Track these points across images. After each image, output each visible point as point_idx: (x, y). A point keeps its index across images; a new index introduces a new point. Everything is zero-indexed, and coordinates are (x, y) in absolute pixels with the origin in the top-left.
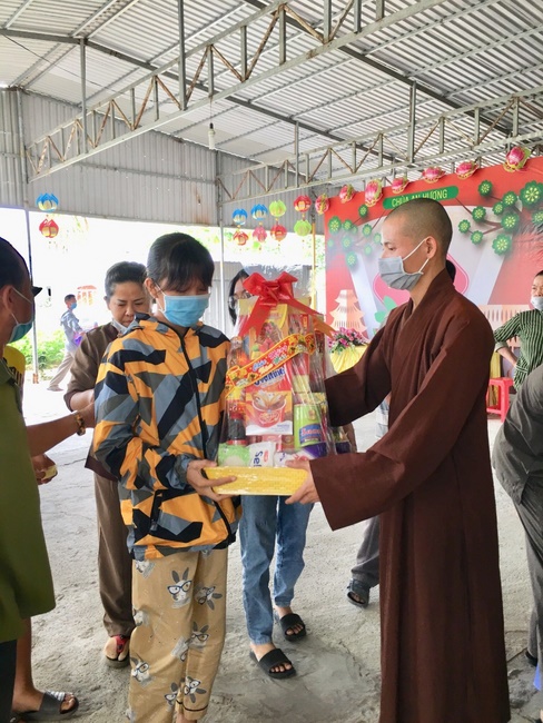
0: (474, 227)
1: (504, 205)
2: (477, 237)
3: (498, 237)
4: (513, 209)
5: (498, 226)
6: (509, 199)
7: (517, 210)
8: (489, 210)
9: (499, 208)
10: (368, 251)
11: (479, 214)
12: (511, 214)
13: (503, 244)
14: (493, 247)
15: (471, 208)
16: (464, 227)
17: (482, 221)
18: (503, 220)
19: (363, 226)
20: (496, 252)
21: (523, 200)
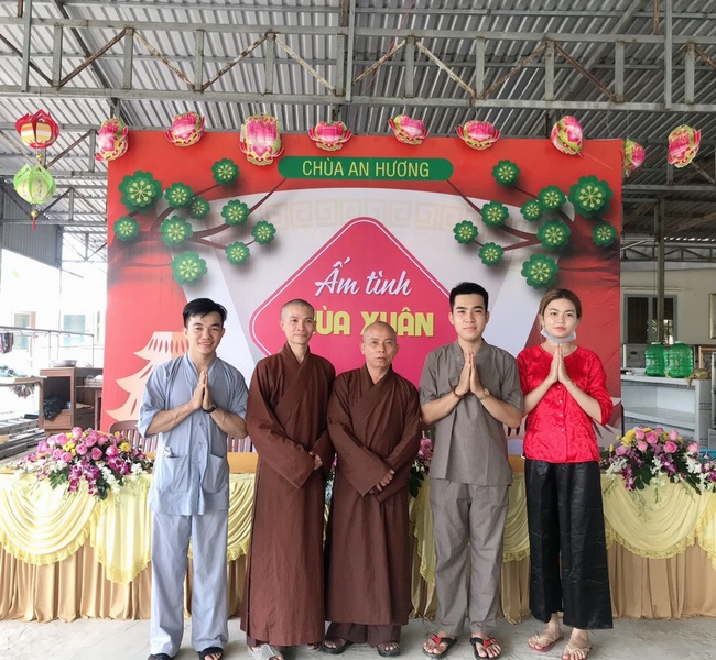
0: (486, 237)
1: (543, 207)
2: (492, 254)
3: (533, 259)
4: (558, 214)
5: (532, 239)
6: (551, 198)
7: (566, 218)
8: (514, 211)
9: (533, 209)
10: (238, 253)
11: (495, 214)
12: (555, 222)
13: (543, 270)
14: (524, 273)
15: (480, 203)
16: (466, 233)
17: (502, 228)
18: (541, 231)
19: (225, 202)
20: (530, 282)
21: (577, 204)
